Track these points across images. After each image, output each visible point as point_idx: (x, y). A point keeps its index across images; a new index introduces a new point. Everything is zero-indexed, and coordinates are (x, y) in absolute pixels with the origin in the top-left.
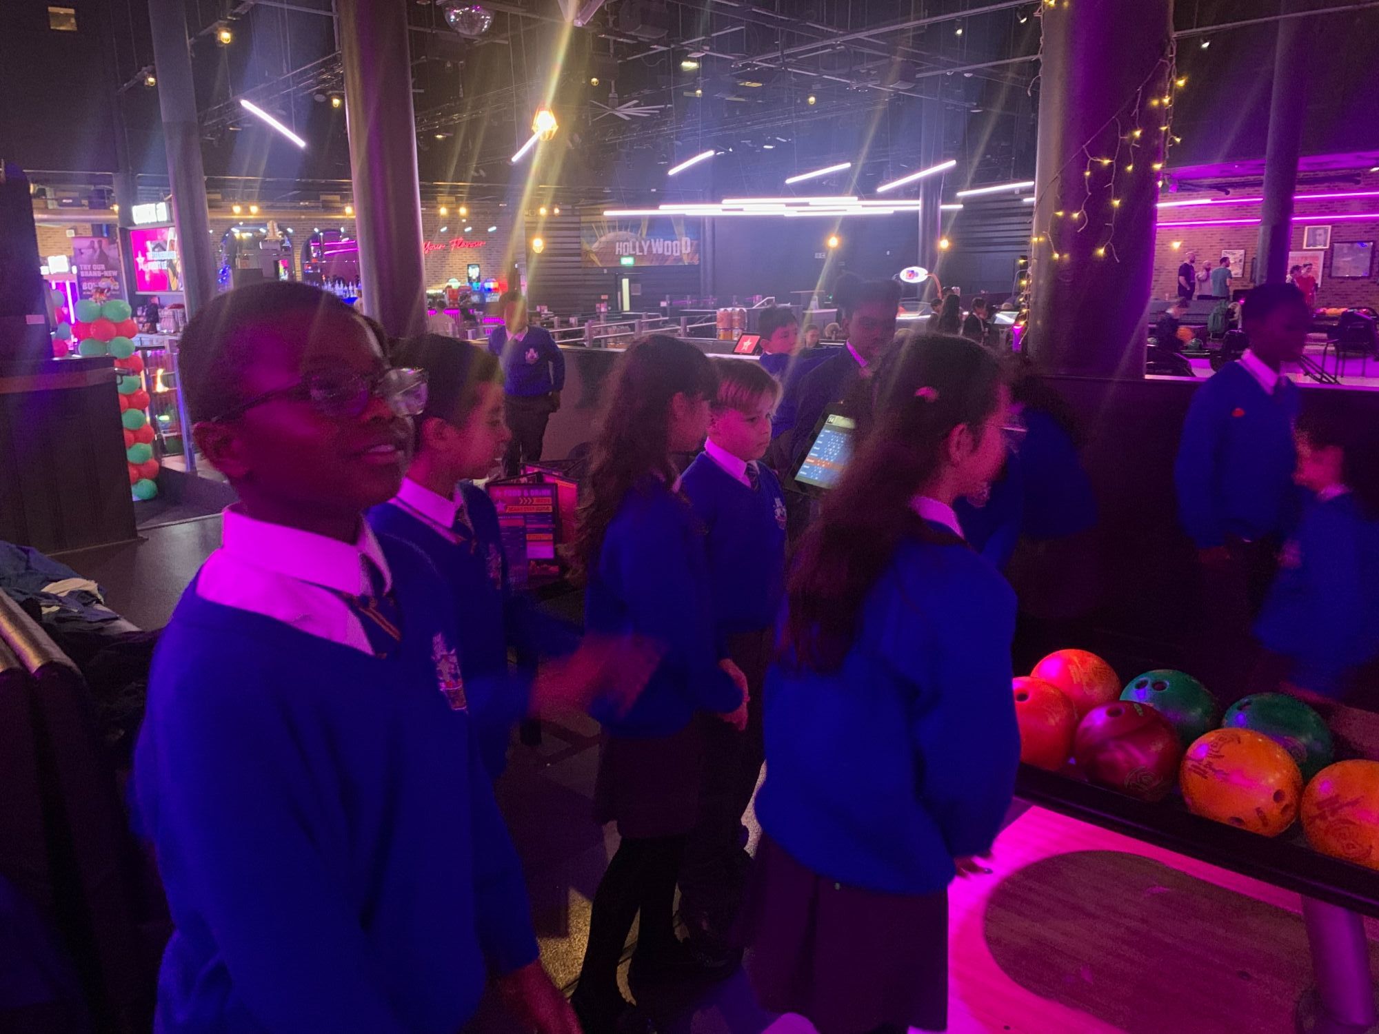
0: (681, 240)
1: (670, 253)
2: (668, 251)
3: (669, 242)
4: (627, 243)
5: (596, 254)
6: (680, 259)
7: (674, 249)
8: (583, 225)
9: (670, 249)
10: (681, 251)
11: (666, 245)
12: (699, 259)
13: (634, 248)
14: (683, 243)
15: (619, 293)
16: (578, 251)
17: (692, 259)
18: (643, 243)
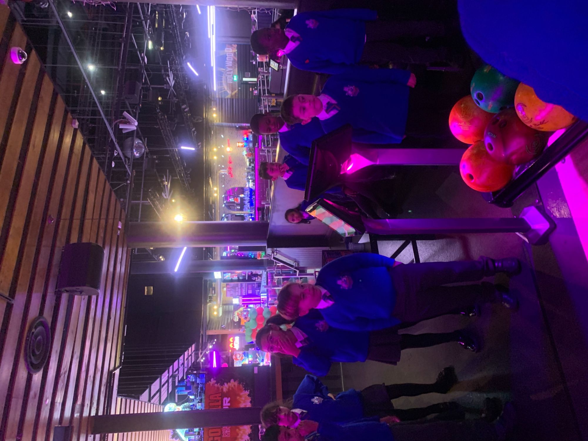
0: (226, 52)
1: (232, 58)
2: (231, 59)
3: (227, 58)
4: (228, 77)
5: (232, 92)
6: (235, 53)
7: (230, 56)
8: (220, 97)
9: (230, 58)
10: (231, 53)
11: (228, 60)
12: (235, 44)
13: (230, 74)
14: (227, 51)
15: (249, 83)
16: (231, 100)
17: (234, 47)
18: (227, 70)
